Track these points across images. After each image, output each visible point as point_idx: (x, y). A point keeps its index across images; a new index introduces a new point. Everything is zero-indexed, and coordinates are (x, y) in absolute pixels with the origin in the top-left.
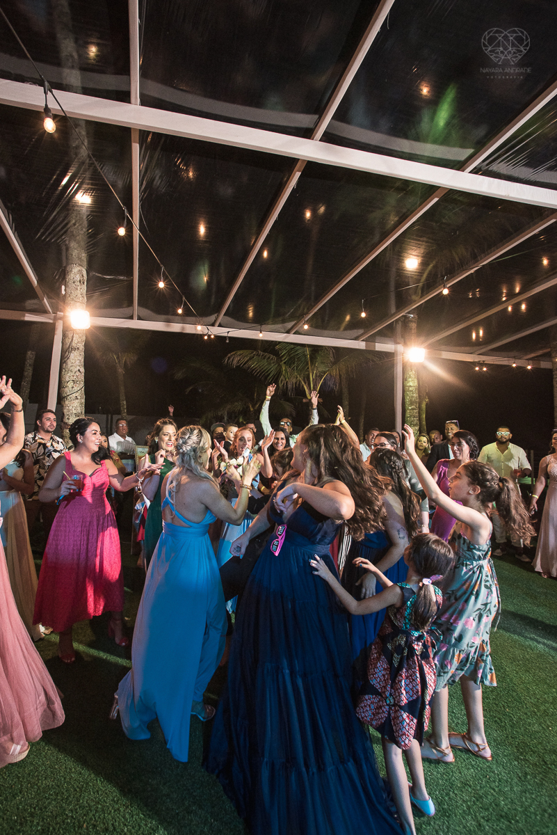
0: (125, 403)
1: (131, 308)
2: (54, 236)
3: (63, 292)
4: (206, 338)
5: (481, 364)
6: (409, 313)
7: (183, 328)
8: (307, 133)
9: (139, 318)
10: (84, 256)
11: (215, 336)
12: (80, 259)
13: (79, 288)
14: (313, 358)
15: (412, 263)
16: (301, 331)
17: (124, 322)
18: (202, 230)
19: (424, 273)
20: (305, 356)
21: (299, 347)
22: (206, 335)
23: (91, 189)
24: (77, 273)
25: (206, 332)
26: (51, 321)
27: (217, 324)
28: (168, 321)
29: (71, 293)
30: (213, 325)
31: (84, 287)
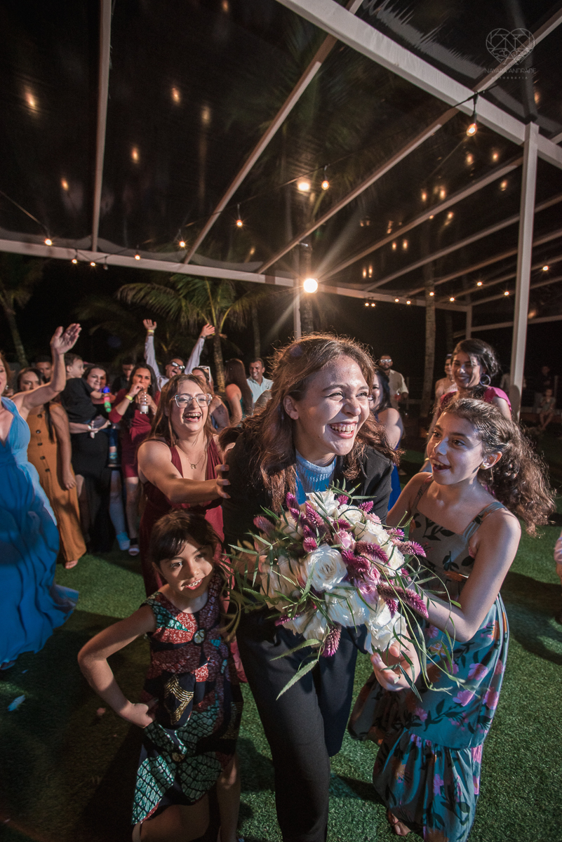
5: (370, 301)
6: (304, 241)
14: (214, 292)
21: (197, 280)
25: (92, 258)
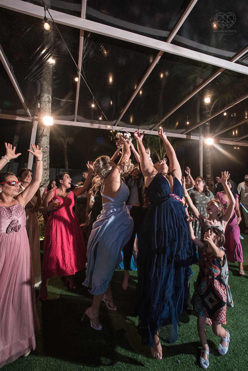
0: (67, 162)
1: (73, 116)
2: (35, 79)
3: (39, 107)
4: (111, 131)
5: (237, 146)
6: (206, 122)
7: (99, 126)
8: (165, 39)
9: (77, 121)
10: (50, 89)
11: (115, 131)
12: (48, 90)
13: (47, 105)
15: (207, 100)
16: (156, 129)
17: (70, 122)
18: (111, 80)
19: (212, 105)
20: (159, 141)
21: (155, 137)
22: (111, 130)
23: (57, 57)
24: (47, 97)
25: (111, 128)
26: (31, 121)
27: (116, 125)
28: (92, 123)
29: (43, 107)
30: (114, 125)
31: (50, 105)
